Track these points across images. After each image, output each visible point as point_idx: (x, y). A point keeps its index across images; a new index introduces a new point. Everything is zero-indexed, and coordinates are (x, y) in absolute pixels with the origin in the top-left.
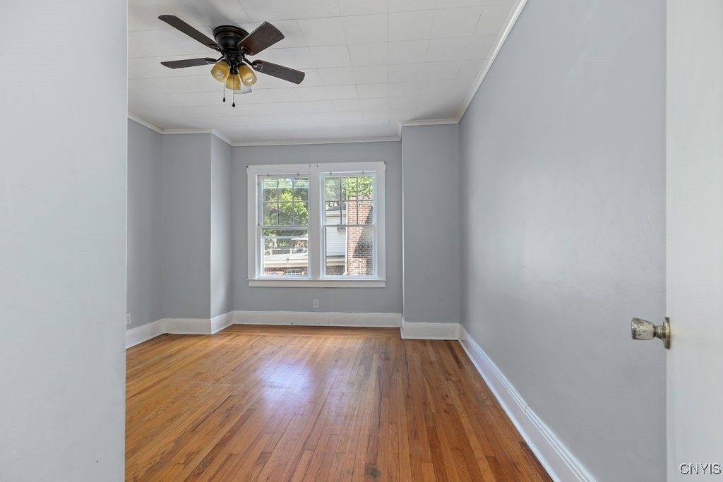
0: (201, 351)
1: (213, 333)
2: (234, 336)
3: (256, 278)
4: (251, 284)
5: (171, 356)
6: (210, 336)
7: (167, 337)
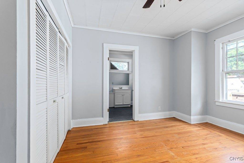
0: (179, 130)
1: (192, 123)
2: (201, 128)
3: (221, 101)
4: (217, 104)
5: (167, 127)
6: (190, 124)
7: (174, 119)
